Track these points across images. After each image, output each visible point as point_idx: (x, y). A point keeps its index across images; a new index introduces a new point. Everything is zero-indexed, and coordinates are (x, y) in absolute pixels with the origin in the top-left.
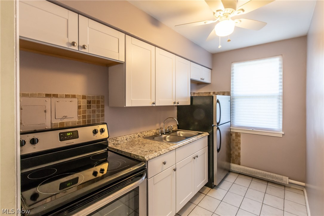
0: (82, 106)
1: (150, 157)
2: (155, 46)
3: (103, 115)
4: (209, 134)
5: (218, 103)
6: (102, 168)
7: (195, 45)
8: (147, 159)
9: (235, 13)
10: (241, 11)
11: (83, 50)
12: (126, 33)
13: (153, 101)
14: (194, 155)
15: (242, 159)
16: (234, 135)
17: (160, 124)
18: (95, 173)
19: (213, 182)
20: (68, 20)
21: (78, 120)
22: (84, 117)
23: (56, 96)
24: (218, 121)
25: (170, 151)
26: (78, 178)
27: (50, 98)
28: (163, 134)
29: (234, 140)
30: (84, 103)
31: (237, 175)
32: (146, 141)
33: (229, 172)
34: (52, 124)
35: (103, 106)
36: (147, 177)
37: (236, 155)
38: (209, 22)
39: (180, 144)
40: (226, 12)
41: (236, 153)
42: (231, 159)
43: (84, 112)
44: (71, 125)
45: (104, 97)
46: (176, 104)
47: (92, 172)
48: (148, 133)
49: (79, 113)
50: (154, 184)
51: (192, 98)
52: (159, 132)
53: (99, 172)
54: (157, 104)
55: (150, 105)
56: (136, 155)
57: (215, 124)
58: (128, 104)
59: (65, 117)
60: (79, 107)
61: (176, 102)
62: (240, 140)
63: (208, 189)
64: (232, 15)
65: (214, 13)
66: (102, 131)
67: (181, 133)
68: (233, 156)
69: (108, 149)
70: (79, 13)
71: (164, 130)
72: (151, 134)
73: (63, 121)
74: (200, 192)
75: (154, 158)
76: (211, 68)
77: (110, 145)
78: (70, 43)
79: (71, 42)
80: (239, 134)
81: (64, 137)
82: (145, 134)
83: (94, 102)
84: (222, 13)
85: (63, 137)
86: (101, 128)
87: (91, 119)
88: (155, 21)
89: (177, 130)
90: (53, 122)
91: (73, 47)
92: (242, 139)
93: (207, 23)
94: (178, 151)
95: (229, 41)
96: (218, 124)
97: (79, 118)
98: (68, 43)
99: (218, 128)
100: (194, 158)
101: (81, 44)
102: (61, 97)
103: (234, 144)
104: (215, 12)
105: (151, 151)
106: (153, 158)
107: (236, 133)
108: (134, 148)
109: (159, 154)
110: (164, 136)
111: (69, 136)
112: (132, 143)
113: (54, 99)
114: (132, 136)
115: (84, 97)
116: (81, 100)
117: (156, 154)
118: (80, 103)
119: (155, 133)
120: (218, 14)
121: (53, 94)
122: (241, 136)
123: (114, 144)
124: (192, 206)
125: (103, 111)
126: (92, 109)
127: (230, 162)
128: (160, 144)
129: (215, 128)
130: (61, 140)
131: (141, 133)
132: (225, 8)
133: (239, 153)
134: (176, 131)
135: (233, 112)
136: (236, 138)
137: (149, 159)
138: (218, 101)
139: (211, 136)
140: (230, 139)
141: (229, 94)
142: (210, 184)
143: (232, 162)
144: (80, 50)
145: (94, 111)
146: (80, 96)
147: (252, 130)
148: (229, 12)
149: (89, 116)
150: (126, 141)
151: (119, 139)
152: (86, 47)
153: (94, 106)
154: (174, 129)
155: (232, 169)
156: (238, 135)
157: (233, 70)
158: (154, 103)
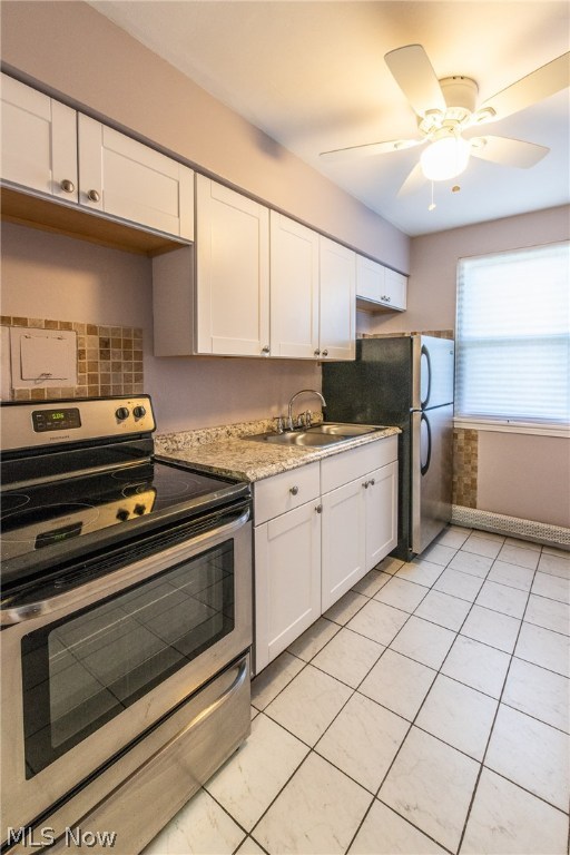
0: (89, 351)
1: (261, 475)
2: (270, 207)
3: (139, 378)
4: (400, 431)
5: (424, 356)
6: (141, 503)
7: (368, 211)
8: (252, 478)
9: (473, 120)
10: (488, 114)
11: (91, 204)
12: (198, 170)
13: (265, 344)
14: (366, 479)
15: (481, 495)
16: (461, 436)
17: (280, 406)
18: (123, 515)
19: (411, 547)
20: (50, 124)
21: (77, 386)
22: (93, 379)
23: (21, 322)
24: (423, 400)
25: (308, 463)
26: (80, 524)
27: (7, 328)
28: (288, 430)
29: (461, 449)
30: (91, 344)
31: (468, 532)
32: (246, 444)
33: (447, 524)
34: (13, 391)
35: (139, 355)
36: (251, 517)
37: (466, 485)
38: (406, 145)
39: (332, 448)
40: (449, 116)
41: (467, 480)
42: (454, 494)
43: (93, 366)
44: (60, 396)
45: (141, 331)
46: (320, 357)
47: (115, 512)
48: (252, 428)
49: (80, 369)
50: (270, 541)
51: (359, 344)
52: (278, 425)
53: (131, 511)
54: (274, 353)
55: (258, 353)
56: (225, 471)
57: (416, 406)
58: (204, 348)
59: (47, 376)
60: (81, 354)
61: (322, 351)
62: (476, 449)
63: (397, 563)
64: (464, 126)
65: (420, 120)
66: (139, 413)
67: (333, 429)
68: (460, 487)
69: (152, 458)
70: (79, 108)
71: (291, 421)
72: (259, 429)
73: (41, 386)
74: (378, 570)
75: (270, 476)
76: (407, 273)
77: (159, 451)
78: (57, 184)
79: (60, 181)
80: (473, 433)
81: (44, 422)
82: (243, 429)
83: (117, 343)
84: (440, 118)
85: (42, 423)
86: (135, 406)
87: (111, 384)
88: (270, 143)
89: (322, 422)
90: (17, 388)
91: (63, 195)
92: (482, 447)
93: (400, 148)
94: (326, 465)
95: (456, 189)
96: (423, 405)
97: (80, 381)
98: (53, 184)
99: (424, 417)
100: (366, 486)
101: (85, 189)
102: (36, 325)
103: (461, 458)
104: (422, 114)
105: (261, 463)
106: (266, 477)
107: (468, 432)
108: (219, 456)
109: (281, 469)
110: (290, 435)
111: (57, 420)
112: (213, 447)
113: (18, 331)
114: (212, 431)
115: (92, 330)
116: (86, 337)
117: (273, 469)
118: (82, 345)
119: (269, 428)
120: (428, 121)
121: (16, 316)
122: (479, 439)
123: (167, 449)
124: (360, 601)
125: (139, 367)
126: (112, 360)
127: (451, 503)
128: (282, 450)
129: (417, 416)
130: (37, 429)
131: (234, 426)
132: (448, 106)
133: (474, 481)
134: (319, 426)
135: (460, 382)
136: (467, 444)
137: (258, 480)
138: (424, 351)
139: (406, 437)
140: (452, 447)
141: (450, 335)
142: (404, 551)
143: (455, 501)
144: (81, 203)
145: (117, 367)
146: (82, 326)
147: (505, 422)
148: (456, 117)
149: (106, 378)
150: (196, 444)
151: (181, 437)
152: (97, 197)
153: (117, 355)
154: (315, 421)
155: (456, 517)
156: (471, 436)
157: (463, 276)
158: (266, 350)
